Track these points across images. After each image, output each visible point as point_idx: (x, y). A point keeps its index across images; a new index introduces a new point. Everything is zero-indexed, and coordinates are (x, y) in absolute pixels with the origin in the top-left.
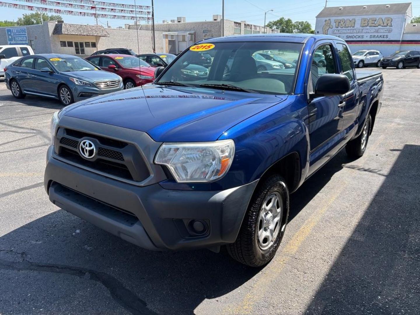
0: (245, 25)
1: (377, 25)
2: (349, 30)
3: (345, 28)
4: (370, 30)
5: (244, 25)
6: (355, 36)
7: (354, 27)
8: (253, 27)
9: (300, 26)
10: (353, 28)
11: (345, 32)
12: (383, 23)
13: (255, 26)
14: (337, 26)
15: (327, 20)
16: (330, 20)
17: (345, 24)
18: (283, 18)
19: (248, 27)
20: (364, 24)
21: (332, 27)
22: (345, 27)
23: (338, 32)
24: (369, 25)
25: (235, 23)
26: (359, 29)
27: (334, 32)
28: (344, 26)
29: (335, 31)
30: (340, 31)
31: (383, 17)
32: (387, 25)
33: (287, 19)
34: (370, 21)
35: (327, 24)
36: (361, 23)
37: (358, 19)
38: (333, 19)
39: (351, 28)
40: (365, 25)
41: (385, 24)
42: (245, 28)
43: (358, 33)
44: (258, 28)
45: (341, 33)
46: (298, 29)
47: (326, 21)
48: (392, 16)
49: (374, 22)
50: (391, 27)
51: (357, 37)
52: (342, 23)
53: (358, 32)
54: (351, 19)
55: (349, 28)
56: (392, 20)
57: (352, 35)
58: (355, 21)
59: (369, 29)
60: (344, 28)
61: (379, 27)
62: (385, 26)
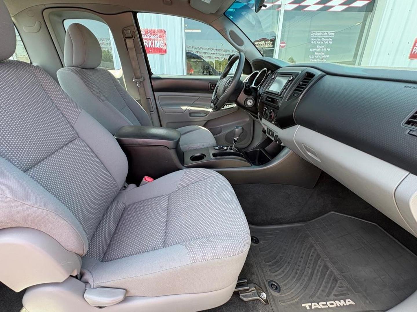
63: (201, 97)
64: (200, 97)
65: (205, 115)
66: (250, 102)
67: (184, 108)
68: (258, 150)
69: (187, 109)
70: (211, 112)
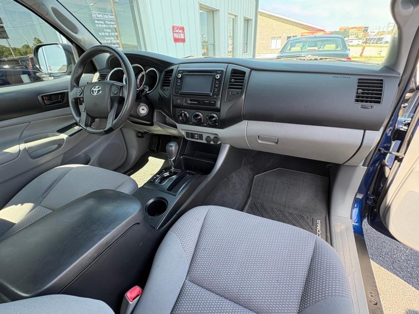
63: (32, 121)
64: (30, 122)
65: (56, 146)
66: (143, 110)
67: (14, 149)
68: (181, 158)
69: (21, 149)
70: (67, 138)
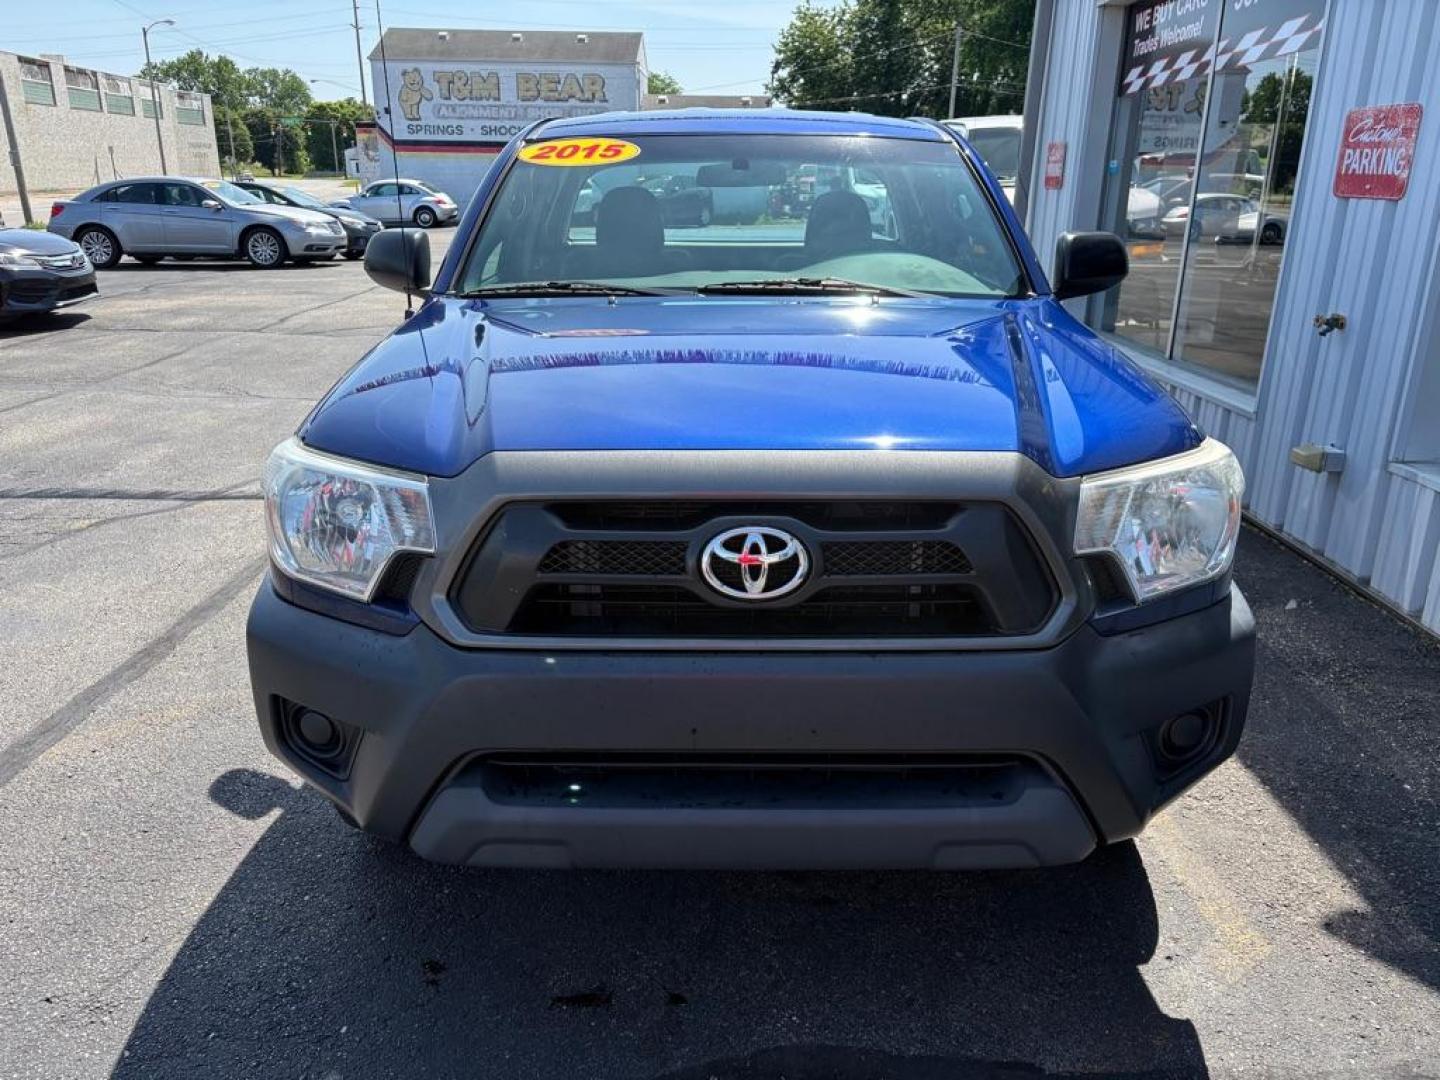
0: (67, 69)
1: (564, 95)
2: (484, 107)
3: (471, 102)
4: (547, 111)
5: (62, 72)
6: (508, 127)
7: (498, 99)
8: (102, 81)
9: (267, 84)
10: (497, 103)
11: (475, 114)
12: (582, 91)
13: (108, 76)
14: (445, 92)
15: (410, 70)
16: (416, 70)
17: (468, 87)
18: (201, 53)
19: (81, 79)
20: (527, 91)
21: (429, 96)
22: (471, 99)
23: (452, 114)
24: (543, 94)
25: (21, 59)
26: (515, 106)
27: (439, 112)
28: (466, 93)
29: (444, 111)
30: (458, 110)
31: (579, 71)
32: (593, 95)
33: (214, 58)
34: (543, 81)
35: (412, 84)
36: (518, 89)
37: (507, 73)
38: (427, 68)
39: (491, 102)
40: (530, 93)
41: (588, 95)
42: (69, 81)
43: (515, 118)
44: (124, 86)
45: (462, 118)
46: (261, 97)
47: (404, 73)
48: (601, 70)
49: (553, 86)
50: (605, 104)
51: (513, 131)
52: (459, 84)
53: (513, 115)
54: (484, 74)
55: (484, 102)
56: (604, 82)
57: (498, 124)
58: (498, 78)
59: (545, 108)
60: (467, 102)
61: (572, 102)
62: (588, 101)
